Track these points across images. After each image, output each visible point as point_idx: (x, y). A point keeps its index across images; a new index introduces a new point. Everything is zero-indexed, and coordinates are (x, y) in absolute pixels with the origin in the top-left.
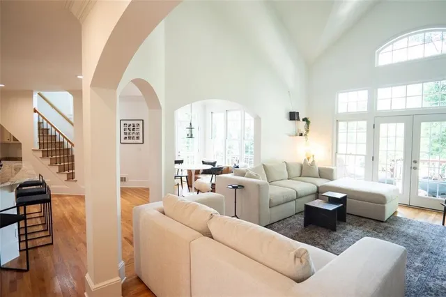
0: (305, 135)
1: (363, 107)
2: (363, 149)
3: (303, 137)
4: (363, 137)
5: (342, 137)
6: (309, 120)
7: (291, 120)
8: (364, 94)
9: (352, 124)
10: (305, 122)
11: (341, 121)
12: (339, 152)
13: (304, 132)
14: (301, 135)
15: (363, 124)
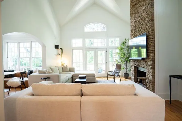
0: (61, 55)
1: (81, 45)
2: (82, 60)
3: (61, 56)
4: (81, 56)
5: (74, 56)
6: (63, 49)
7: (56, 48)
8: (81, 41)
9: (78, 51)
10: (61, 50)
11: (74, 50)
12: (74, 61)
13: (61, 54)
14: (60, 55)
15: (81, 51)
